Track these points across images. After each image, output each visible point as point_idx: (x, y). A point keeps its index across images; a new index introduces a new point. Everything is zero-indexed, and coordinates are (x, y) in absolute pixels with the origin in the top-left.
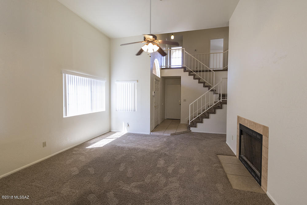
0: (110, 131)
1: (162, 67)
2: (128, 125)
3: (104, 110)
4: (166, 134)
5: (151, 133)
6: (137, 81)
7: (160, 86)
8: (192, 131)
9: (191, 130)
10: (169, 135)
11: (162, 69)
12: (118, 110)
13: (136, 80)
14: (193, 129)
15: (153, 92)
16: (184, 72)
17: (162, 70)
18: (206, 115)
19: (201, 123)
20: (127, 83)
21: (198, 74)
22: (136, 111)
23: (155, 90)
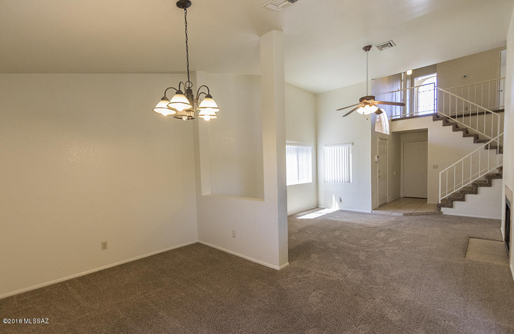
0: (317, 207)
1: (394, 118)
2: (341, 200)
3: (311, 181)
4: (395, 214)
5: (374, 211)
6: (353, 143)
7: (389, 146)
8: (444, 213)
9: (441, 211)
10: (401, 214)
11: (393, 120)
12: (326, 181)
13: (350, 143)
14: (445, 211)
15: (376, 157)
16: (434, 121)
17: (394, 122)
18: (473, 189)
19: (462, 201)
20: (338, 148)
21: (461, 122)
22: (351, 182)
23: (380, 154)
